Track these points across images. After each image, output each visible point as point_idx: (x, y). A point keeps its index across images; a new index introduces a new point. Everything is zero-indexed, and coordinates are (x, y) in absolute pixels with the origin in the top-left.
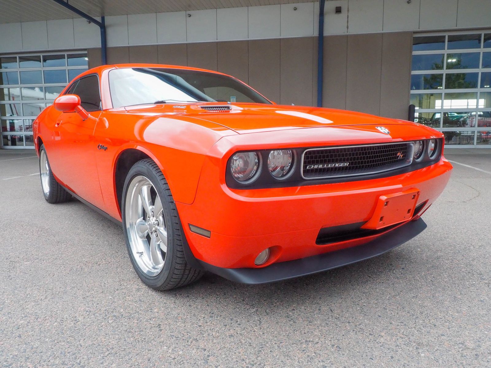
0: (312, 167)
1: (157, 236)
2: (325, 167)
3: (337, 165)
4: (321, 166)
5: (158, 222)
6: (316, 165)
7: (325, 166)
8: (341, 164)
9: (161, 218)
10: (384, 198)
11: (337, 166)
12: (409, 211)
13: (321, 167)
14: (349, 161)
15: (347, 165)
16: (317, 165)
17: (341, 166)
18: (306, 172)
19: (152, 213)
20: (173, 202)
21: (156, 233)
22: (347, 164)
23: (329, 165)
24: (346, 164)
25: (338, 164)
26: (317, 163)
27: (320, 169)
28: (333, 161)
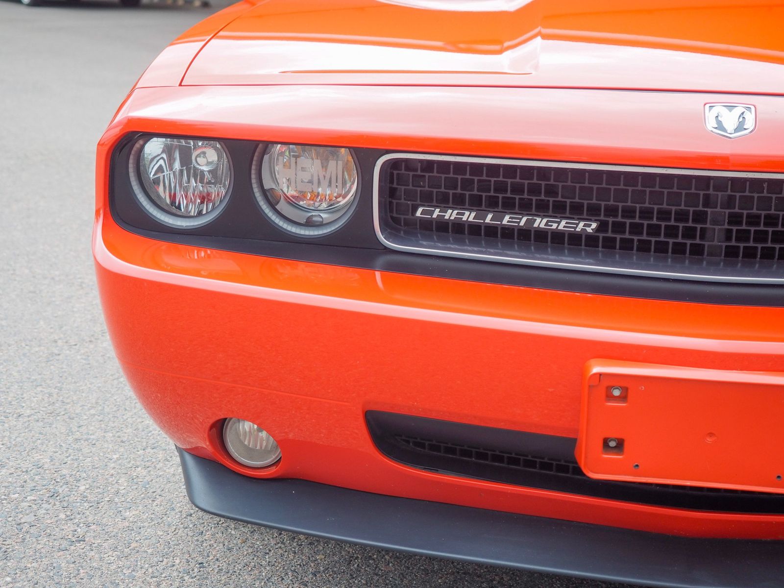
0: (437, 213)
2: (488, 220)
3: (540, 223)
4: (469, 216)
6: (450, 208)
7: (490, 216)
8: (559, 223)
11: (542, 226)
13: (471, 219)
14: (602, 218)
15: (589, 230)
16: (453, 209)
17: (561, 227)
22: (586, 227)
23: (507, 218)
24: (581, 224)
25: (545, 221)
26: (459, 202)
28: (525, 207)
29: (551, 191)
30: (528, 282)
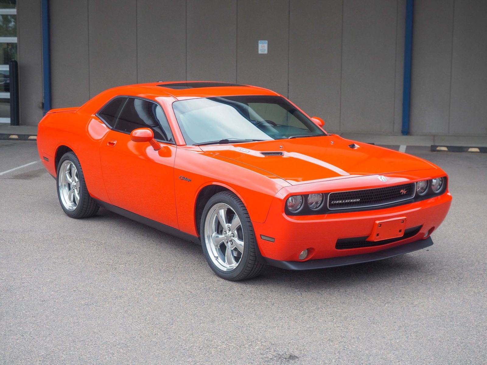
0: (335, 202)
1: (232, 245)
2: (343, 202)
3: (352, 201)
4: (340, 202)
5: (234, 235)
6: (337, 201)
8: (354, 200)
9: (236, 232)
10: (378, 222)
12: (400, 231)
14: (360, 198)
18: (331, 205)
19: (229, 229)
20: (250, 222)
21: (231, 242)
22: (358, 200)
23: (346, 201)
26: (339, 200)
27: (340, 203)
28: (349, 199)
29: (350, 195)
30: (348, 212)
